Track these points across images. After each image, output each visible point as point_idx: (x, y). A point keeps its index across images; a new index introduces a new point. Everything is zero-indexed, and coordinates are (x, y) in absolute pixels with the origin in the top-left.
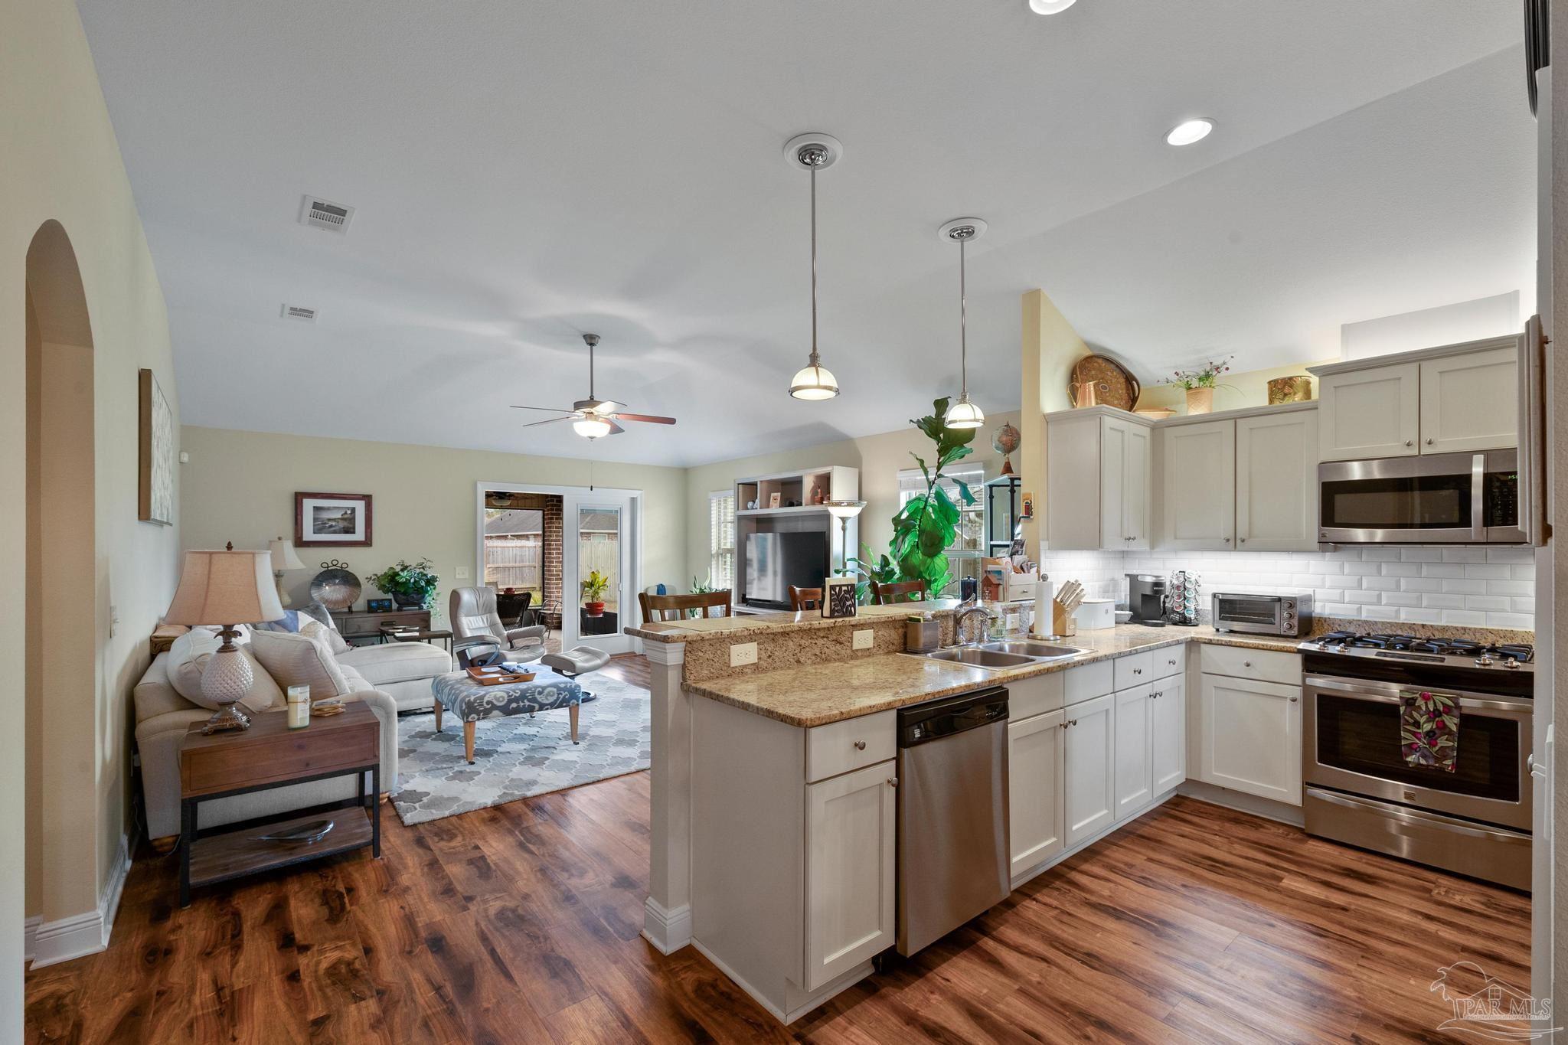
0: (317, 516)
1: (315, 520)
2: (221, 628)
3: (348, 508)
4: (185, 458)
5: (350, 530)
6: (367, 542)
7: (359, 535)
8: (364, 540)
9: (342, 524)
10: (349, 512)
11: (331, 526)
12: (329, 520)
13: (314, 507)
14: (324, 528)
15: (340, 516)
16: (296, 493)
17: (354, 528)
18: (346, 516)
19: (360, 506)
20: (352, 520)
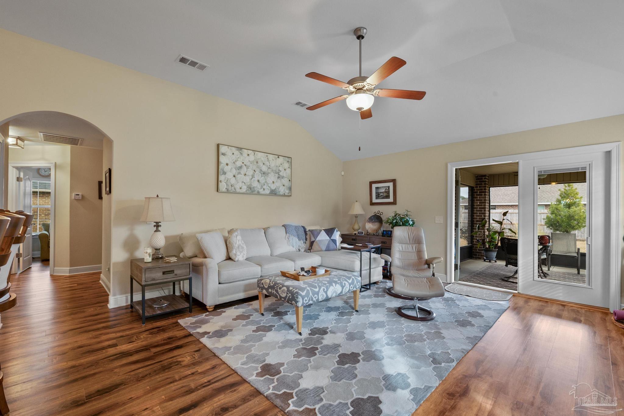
0: (377, 191)
1: (376, 193)
2: (155, 224)
3: (387, 187)
4: (343, 173)
5: (388, 197)
6: (394, 203)
7: (391, 200)
8: (393, 201)
9: (385, 194)
10: (387, 188)
11: (381, 196)
12: (381, 193)
13: (376, 187)
14: (379, 196)
15: (384, 191)
16: (370, 182)
17: (389, 196)
18: (386, 190)
19: (391, 185)
20: (388, 192)
